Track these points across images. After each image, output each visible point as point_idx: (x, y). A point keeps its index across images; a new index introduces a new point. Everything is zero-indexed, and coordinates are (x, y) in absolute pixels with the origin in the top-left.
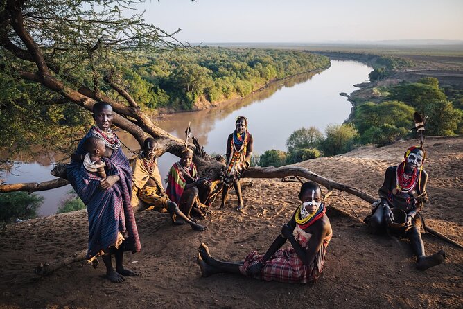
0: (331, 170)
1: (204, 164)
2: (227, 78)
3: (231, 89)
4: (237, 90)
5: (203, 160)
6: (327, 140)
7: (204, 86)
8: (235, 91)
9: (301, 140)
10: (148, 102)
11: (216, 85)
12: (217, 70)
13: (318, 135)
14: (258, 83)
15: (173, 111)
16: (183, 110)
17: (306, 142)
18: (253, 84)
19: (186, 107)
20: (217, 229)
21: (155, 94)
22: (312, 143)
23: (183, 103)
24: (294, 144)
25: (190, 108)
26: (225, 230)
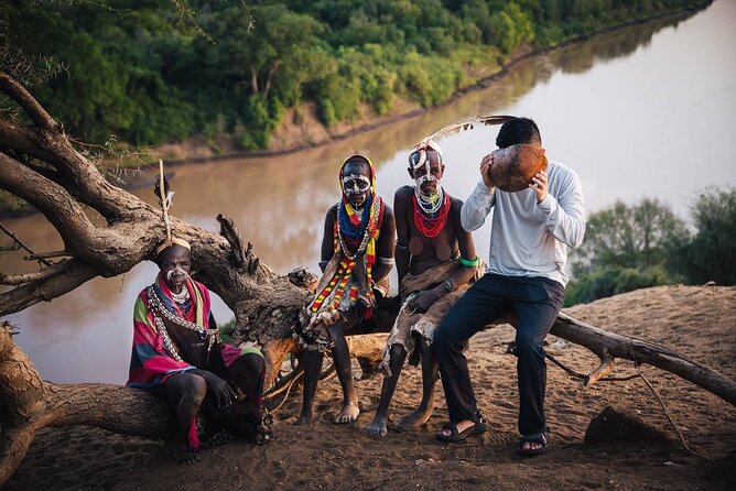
0: (665, 321)
1: (255, 295)
2: (377, 49)
3: (390, 84)
4: (409, 85)
5: (253, 283)
6: (699, 241)
7: (304, 76)
8: (403, 87)
9: (613, 241)
10: (126, 124)
11: (341, 72)
12: (345, 23)
13: (669, 222)
14: (477, 61)
15: (208, 153)
16: (240, 150)
17: (628, 247)
18: (457, 65)
19: (248, 141)
20: (280, 475)
21: (149, 102)
22: (648, 251)
23: (240, 128)
24: (591, 255)
25: (261, 143)
26: (302, 477)
